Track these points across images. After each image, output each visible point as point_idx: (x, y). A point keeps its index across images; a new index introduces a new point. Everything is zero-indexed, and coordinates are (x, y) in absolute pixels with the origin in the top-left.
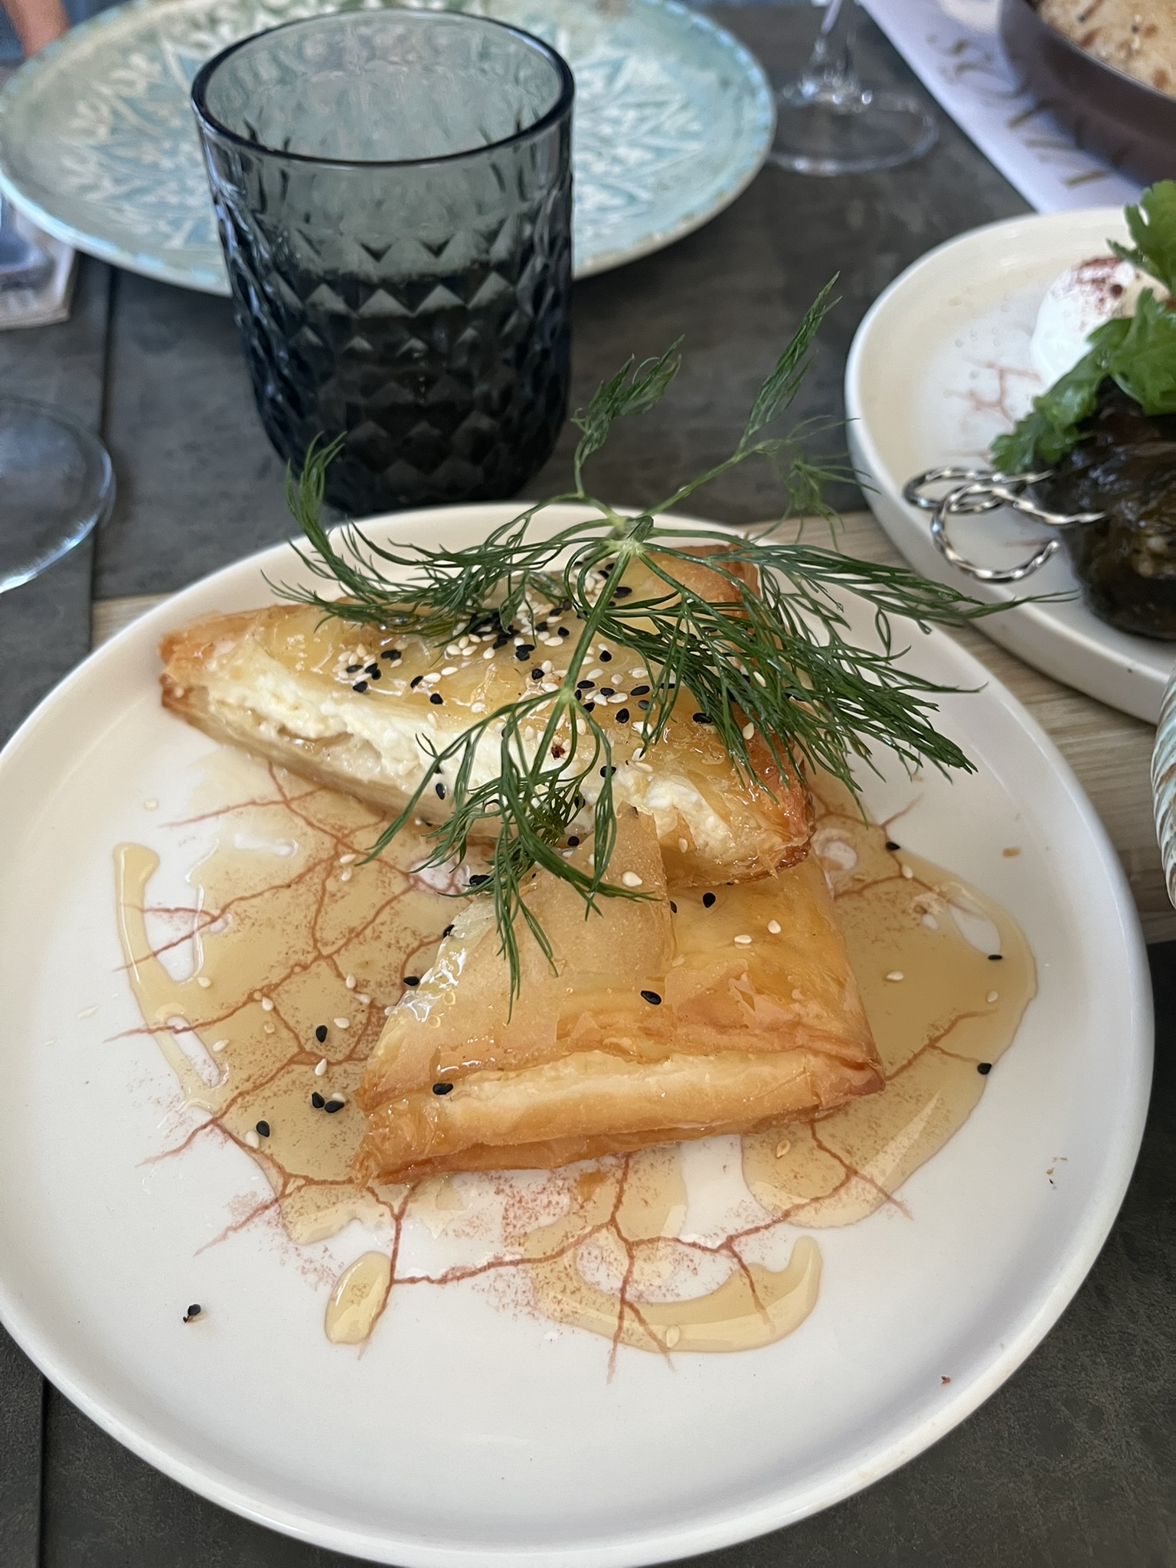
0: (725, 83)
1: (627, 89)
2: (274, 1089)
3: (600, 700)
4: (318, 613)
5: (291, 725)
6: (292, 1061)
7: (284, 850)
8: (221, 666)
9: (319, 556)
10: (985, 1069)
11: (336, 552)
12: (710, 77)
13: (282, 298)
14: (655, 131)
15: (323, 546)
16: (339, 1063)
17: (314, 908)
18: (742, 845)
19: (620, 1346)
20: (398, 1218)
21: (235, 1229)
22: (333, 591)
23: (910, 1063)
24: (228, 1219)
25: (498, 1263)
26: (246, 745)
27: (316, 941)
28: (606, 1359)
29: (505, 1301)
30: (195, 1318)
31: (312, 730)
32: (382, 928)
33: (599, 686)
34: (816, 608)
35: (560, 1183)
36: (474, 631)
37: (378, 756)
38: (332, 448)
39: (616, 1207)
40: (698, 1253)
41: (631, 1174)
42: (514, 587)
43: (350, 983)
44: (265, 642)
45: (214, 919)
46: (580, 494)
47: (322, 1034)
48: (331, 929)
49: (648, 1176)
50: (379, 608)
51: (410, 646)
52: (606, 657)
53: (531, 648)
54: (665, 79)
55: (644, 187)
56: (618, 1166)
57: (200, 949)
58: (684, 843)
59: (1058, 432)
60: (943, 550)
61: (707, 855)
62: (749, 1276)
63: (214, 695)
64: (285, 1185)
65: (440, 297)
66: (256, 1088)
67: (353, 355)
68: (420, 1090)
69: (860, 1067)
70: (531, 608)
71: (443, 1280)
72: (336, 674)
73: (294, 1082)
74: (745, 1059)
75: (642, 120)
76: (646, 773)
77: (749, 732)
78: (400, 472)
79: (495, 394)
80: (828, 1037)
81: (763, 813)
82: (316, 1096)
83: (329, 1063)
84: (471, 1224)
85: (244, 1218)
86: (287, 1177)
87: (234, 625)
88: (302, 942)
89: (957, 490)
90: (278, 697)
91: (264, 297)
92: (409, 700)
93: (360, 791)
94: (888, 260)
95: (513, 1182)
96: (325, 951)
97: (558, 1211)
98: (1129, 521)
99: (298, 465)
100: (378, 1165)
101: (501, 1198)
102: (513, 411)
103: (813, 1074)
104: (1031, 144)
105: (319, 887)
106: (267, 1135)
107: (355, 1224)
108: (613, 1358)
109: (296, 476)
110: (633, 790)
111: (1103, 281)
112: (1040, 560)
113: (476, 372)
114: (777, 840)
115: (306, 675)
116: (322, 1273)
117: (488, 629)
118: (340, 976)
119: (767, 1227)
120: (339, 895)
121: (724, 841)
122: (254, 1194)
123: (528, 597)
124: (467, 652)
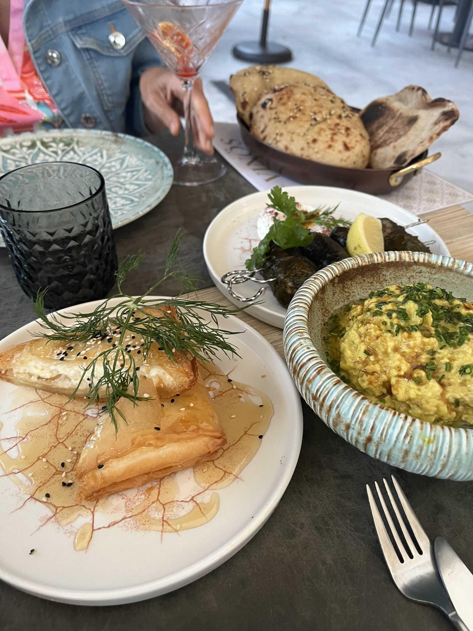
0: (157, 163)
1: (127, 167)
2: (50, 484)
3: (132, 349)
4: (46, 340)
5: (41, 376)
6: (54, 475)
7: (44, 414)
8: (17, 361)
9: (45, 323)
10: (261, 437)
11: (50, 321)
12: (153, 161)
13: (23, 249)
14: (137, 179)
15: (46, 320)
16: (69, 472)
17: (56, 429)
18: (178, 382)
19: (163, 533)
20: (93, 513)
21: (42, 526)
22: (51, 332)
23: (240, 439)
24: (40, 524)
25: (125, 518)
26: (28, 385)
27: (57, 439)
28: (160, 537)
29: (128, 528)
30: (33, 552)
31: (48, 376)
32: (78, 431)
33: (132, 346)
34: (194, 316)
35: (141, 492)
36: (94, 337)
37: (70, 380)
38: (45, 291)
39: (158, 495)
40: (184, 503)
41: (161, 485)
42: (104, 323)
43: (70, 449)
44: (31, 351)
45: (24, 439)
46: (121, 294)
47: (63, 465)
48: (62, 434)
49: (167, 484)
50: (65, 335)
51: (76, 345)
52: (133, 337)
53: (112, 339)
54: (138, 163)
55: (135, 197)
56: (158, 484)
57: (20, 448)
58: (162, 385)
59: (261, 257)
60: (232, 295)
61: (169, 387)
62: (199, 506)
63: (15, 371)
64: (56, 510)
65: (72, 243)
66: (44, 484)
67: (48, 263)
68: (94, 469)
69: (219, 438)
70: (111, 327)
71: (109, 526)
72: (54, 357)
73: (55, 480)
74: (187, 442)
75: (133, 176)
76: (147, 366)
77: (174, 350)
78: (67, 295)
79: (94, 268)
80: (208, 431)
81: (181, 372)
82: (63, 483)
83: (66, 473)
84: (115, 509)
85: (45, 522)
86: (57, 508)
87: (20, 348)
88: (53, 440)
89: (233, 278)
90: (36, 367)
91: (18, 249)
92: (77, 360)
93: (66, 392)
94: (215, 210)
95: (127, 495)
96: (61, 441)
97: (141, 500)
98: (282, 279)
99: (35, 297)
100: (84, 495)
101: (124, 500)
102: (100, 272)
103: (206, 442)
104: (254, 170)
105: (56, 423)
106: (49, 497)
107: (80, 517)
108: (162, 536)
109: (35, 301)
110: (145, 372)
111: (272, 212)
112: (259, 294)
113: (87, 262)
114: (186, 378)
115: (45, 359)
116: (71, 533)
117: (99, 336)
118: (66, 447)
119: (203, 492)
120: (63, 424)
121: (173, 382)
122: (47, 515)
123: (110, 325)
124: (93, 343)
